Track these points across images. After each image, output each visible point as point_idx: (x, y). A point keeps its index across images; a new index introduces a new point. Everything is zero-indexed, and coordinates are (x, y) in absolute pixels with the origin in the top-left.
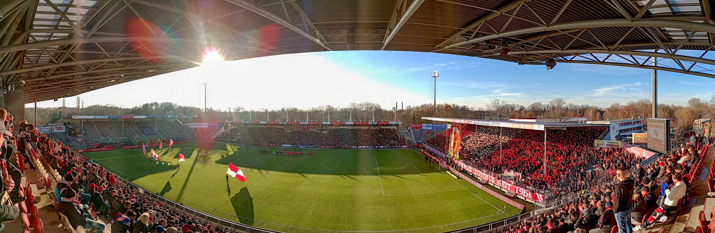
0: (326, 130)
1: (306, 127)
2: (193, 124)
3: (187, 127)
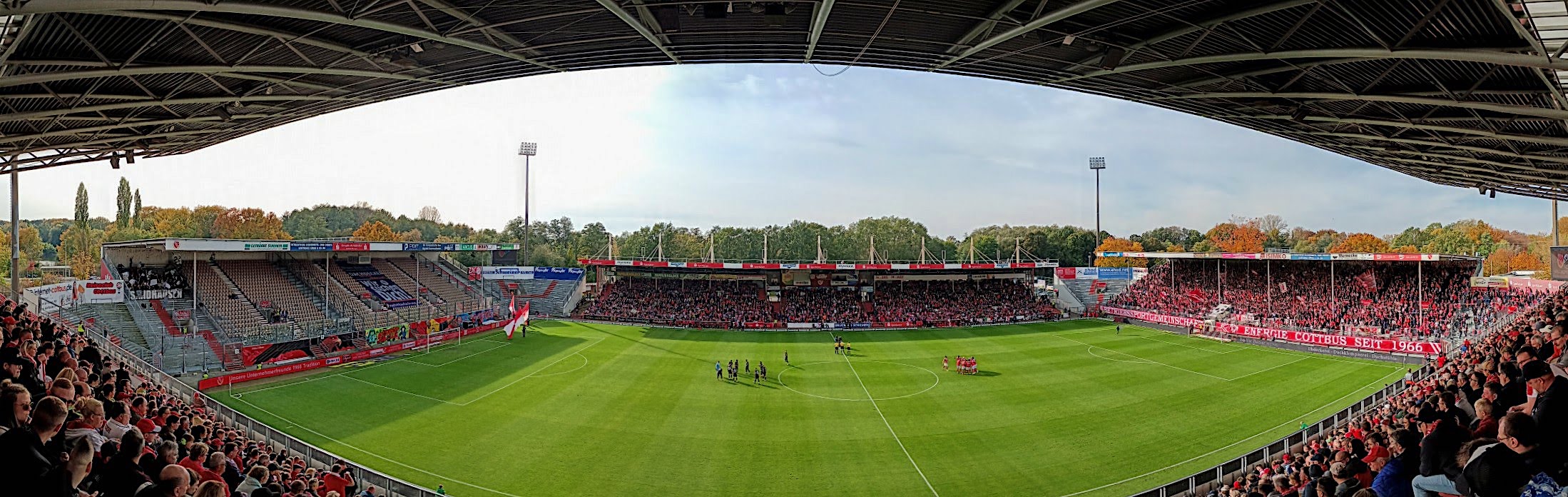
0: (869, 283)
1: (824, 276)
2: (493, 269)
3: (476, 276)
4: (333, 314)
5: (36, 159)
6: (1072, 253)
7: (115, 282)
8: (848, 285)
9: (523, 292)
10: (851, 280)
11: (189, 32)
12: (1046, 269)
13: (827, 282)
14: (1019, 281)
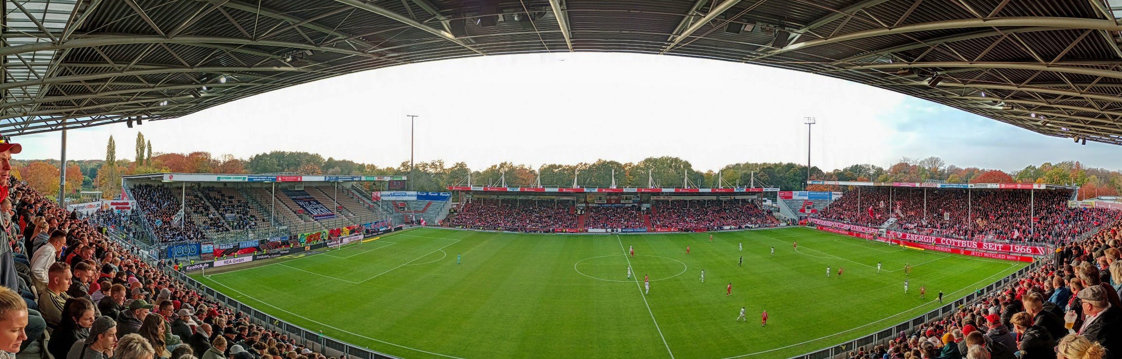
0: (647, 202)
1: (616, 197)
2: (389, 193)
3: (377, 198)
4: (277, 224)
5: (78, 122)
6: (793, 181)
7: (130, 202)
8: (633, 203)
9: (409, 208)
10: (635, 199)
12: (771, 192)
13: (618, 201)
14: (752, 201)
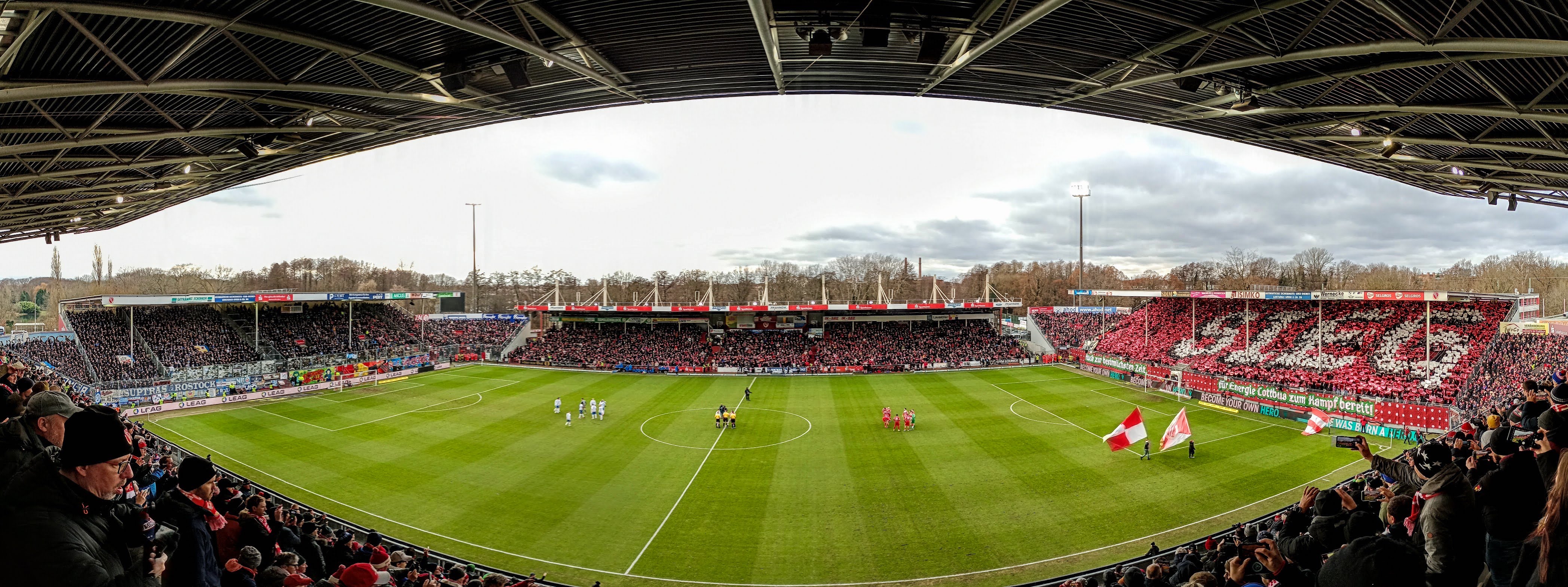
1: (768, 319)
2: (441, 315)
8: (795, 327)
10: (799, 322)
11: (147, 101)
13: (772, 325)
